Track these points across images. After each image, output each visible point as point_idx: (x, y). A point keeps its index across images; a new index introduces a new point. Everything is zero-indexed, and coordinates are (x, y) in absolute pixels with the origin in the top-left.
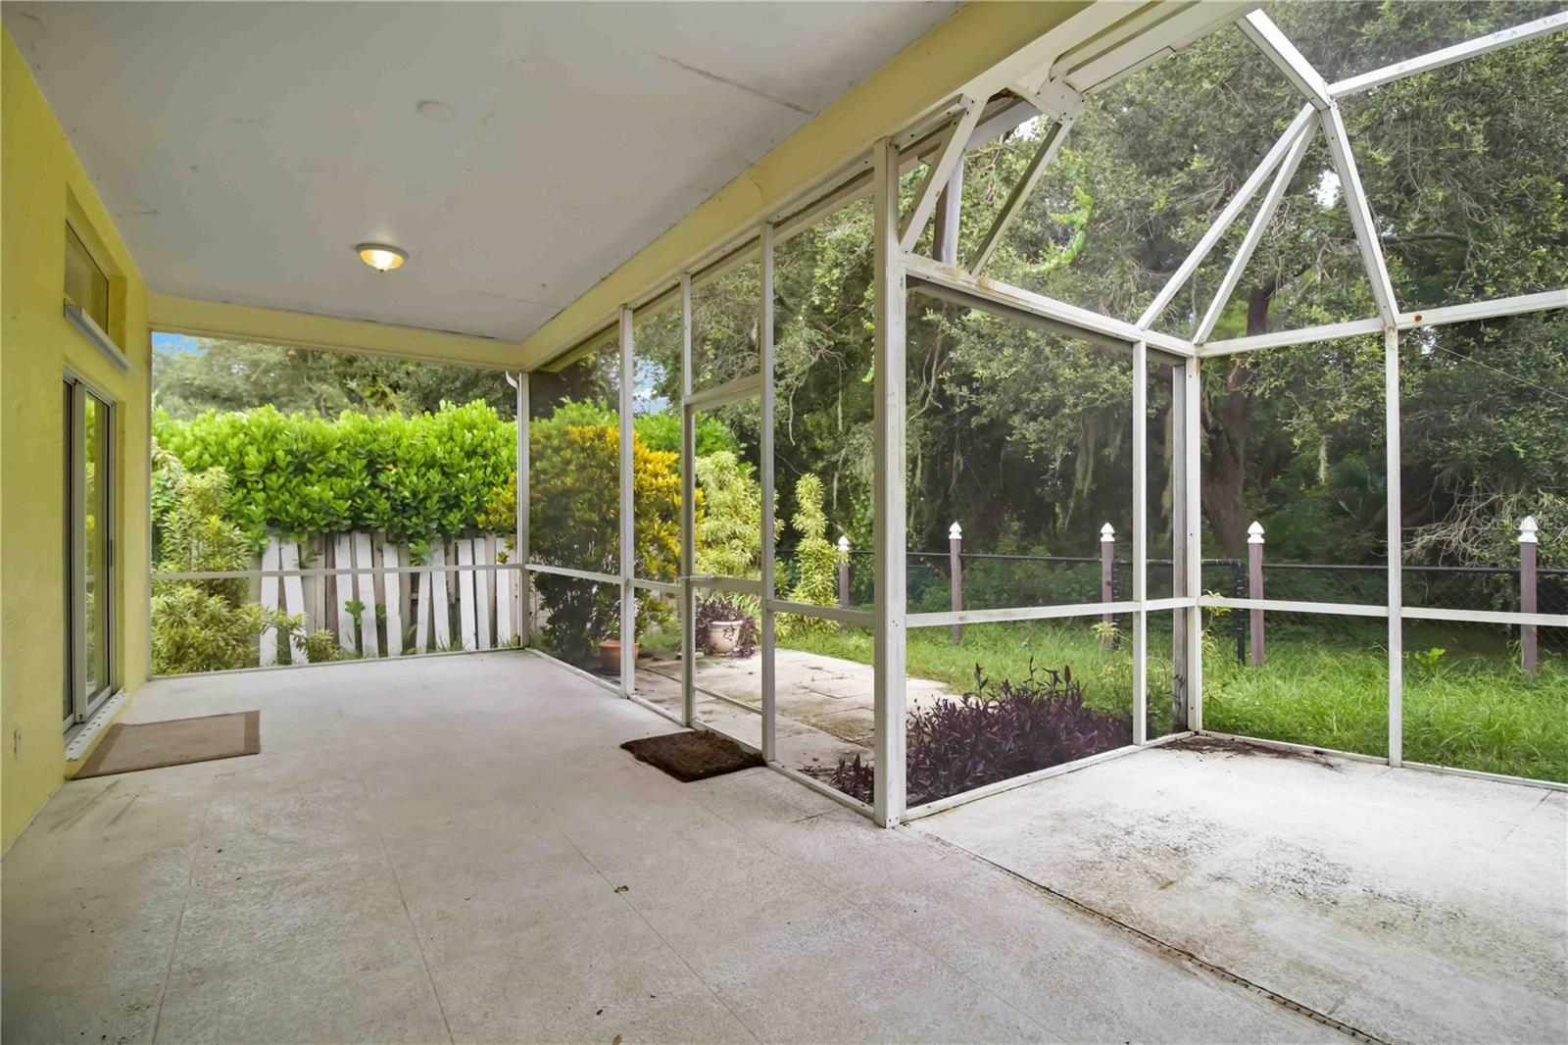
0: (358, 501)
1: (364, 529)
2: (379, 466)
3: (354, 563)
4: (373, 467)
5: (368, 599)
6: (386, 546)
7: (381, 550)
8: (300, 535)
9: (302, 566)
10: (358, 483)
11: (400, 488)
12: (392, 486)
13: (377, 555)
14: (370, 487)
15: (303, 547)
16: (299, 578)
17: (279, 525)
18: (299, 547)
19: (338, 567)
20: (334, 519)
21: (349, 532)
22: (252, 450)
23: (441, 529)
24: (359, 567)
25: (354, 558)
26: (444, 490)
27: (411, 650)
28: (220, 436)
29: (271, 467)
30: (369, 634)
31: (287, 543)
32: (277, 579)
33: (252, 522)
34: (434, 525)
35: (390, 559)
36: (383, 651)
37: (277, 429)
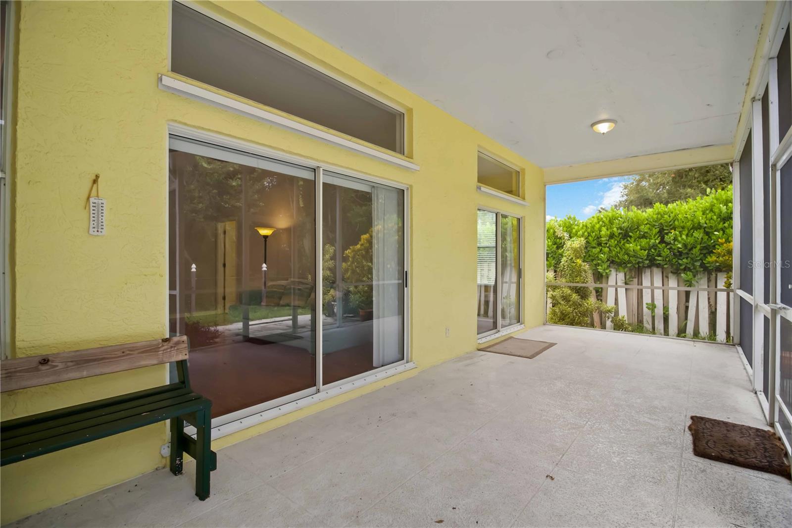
0: (653, 250)
1: (658, 266)
2: (665, 231)
3: (652, 283)
4: (662, 233)
5: (659, 303)
6: (670, 275)
7: (667, 277)
8: (624, 268)
9: (626, 283)
10: (653, 241)
11: (676, 243)
12: (672, 242)
13: (665, 279)
14: (659, 243)
15: (627, 274)
16: (624, 289)
17: (615, 263)
18: (625, 274)
19: (643, 285)
20: (641, 260)
21: (649, 267)
22: (604, 229)
23: (703, 265)
24: (655, 285)
25: (652, 282)
26: (705, 243)
27: (683, 335)
28: (592, 224)
29: (612, 236)
30: (659, 322)
31: (620, 272)
32: (614, 289)
33: (603, 262)
34: (698, 264)
35: (673, 282)
36: (666, 333)
37: (615, 217)
